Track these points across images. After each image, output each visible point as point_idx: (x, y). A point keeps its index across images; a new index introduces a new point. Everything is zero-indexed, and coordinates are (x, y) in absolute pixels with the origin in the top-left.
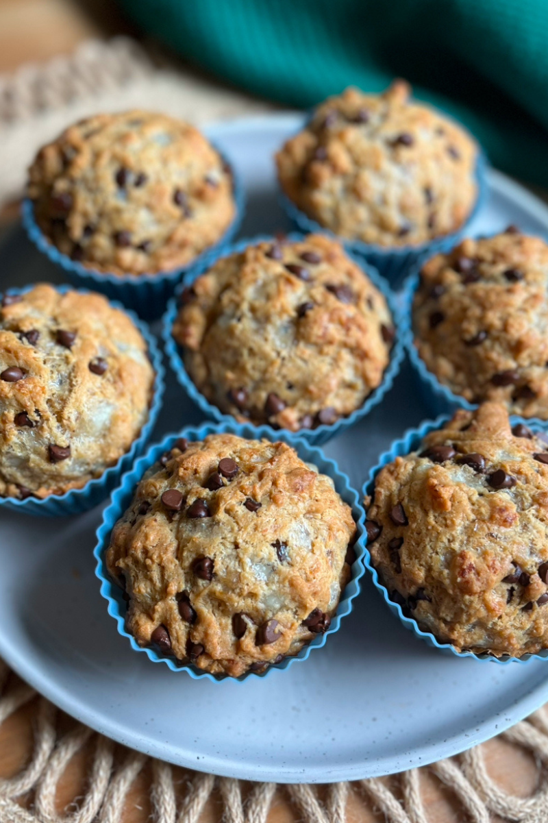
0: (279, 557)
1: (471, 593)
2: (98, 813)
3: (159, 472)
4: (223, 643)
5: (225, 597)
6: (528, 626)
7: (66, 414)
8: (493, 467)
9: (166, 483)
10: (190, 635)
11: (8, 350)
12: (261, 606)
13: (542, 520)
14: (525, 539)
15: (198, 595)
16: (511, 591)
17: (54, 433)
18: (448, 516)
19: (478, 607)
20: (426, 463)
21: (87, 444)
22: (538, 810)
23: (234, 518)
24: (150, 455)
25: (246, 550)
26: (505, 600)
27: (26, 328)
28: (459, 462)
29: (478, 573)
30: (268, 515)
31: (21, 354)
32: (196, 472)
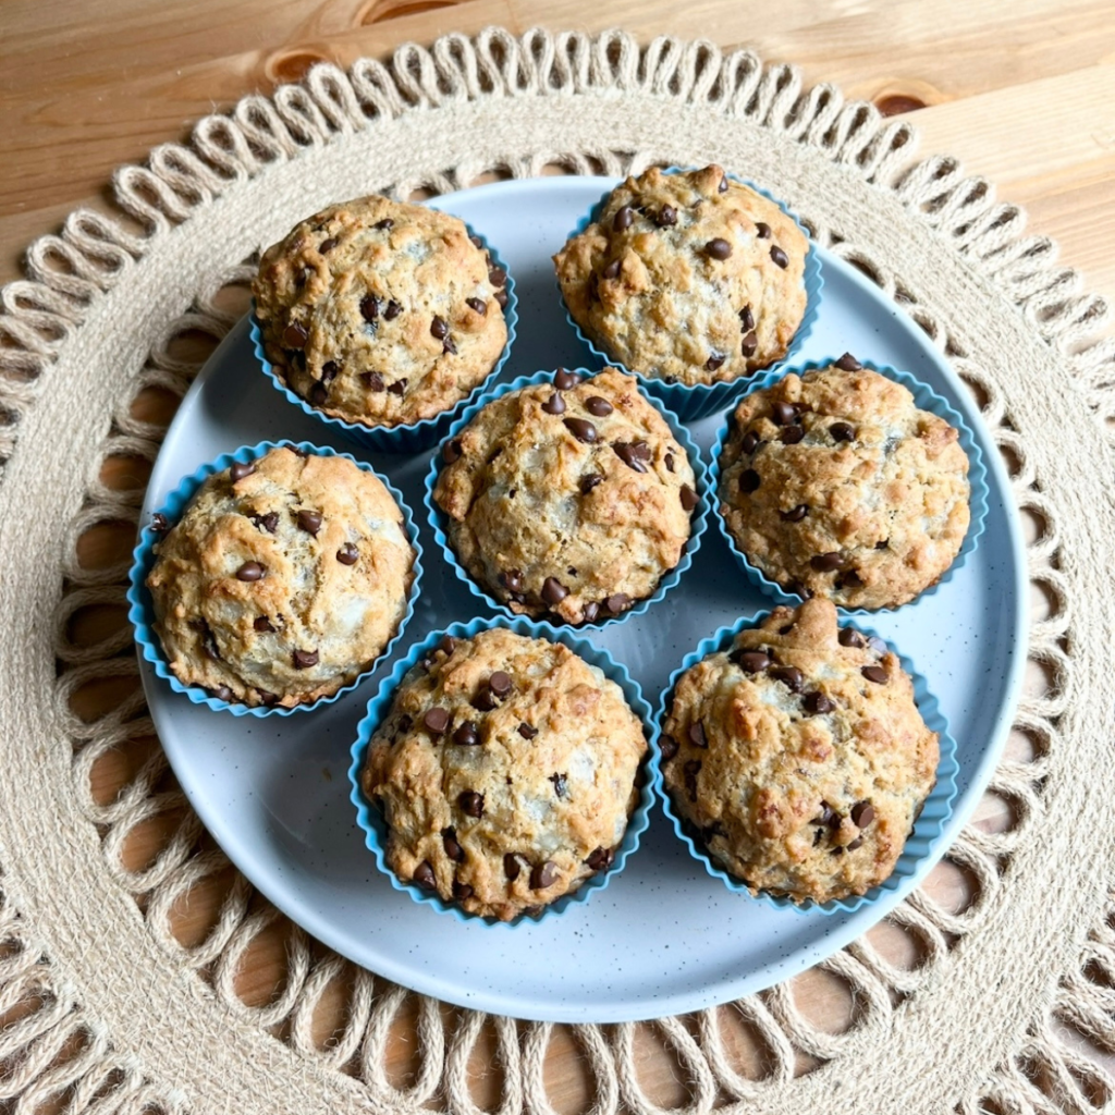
0: (558, 792)
1: (771, 836)
2: (360, 1047)
3: (421, 678)
4: (493, 886)
5: (495, 838)
6: (836, 871)
7: (313, 615)
8: (812, 685)
9: (429, 696)
10: (456, 875)
11: (243, 542)
12: (536, 847)
13: (862, 754)
14: (840, 776)
15: (466, 833)
16: (819, 835)
17: (300, 638)
18: (752, 745)
19: (779, 851)
20: (735, 672)
21: (337, 647)
22: (851, 1048)
23: (507, 747)
24: (411, 656)
25: (519, 786)
26: (811, 843)
27: (263, 511)
28: (775, 675)
29: (781, 816)
30: (546, 743)
31: (258, 548)
32: (463, 686)
